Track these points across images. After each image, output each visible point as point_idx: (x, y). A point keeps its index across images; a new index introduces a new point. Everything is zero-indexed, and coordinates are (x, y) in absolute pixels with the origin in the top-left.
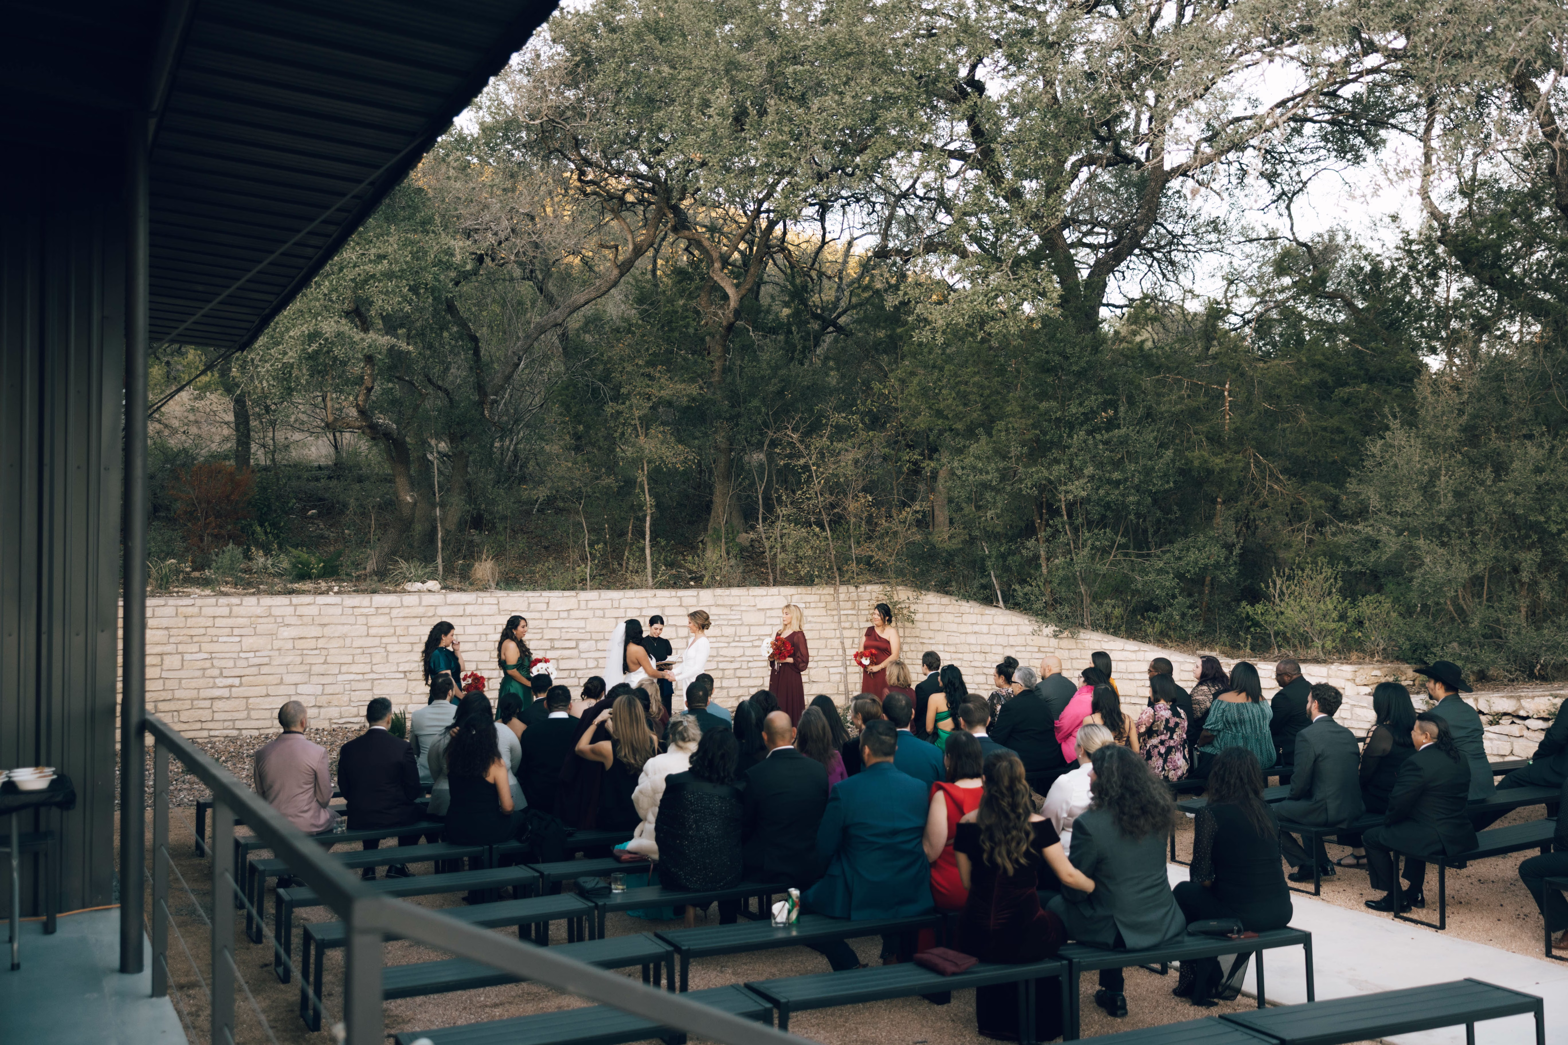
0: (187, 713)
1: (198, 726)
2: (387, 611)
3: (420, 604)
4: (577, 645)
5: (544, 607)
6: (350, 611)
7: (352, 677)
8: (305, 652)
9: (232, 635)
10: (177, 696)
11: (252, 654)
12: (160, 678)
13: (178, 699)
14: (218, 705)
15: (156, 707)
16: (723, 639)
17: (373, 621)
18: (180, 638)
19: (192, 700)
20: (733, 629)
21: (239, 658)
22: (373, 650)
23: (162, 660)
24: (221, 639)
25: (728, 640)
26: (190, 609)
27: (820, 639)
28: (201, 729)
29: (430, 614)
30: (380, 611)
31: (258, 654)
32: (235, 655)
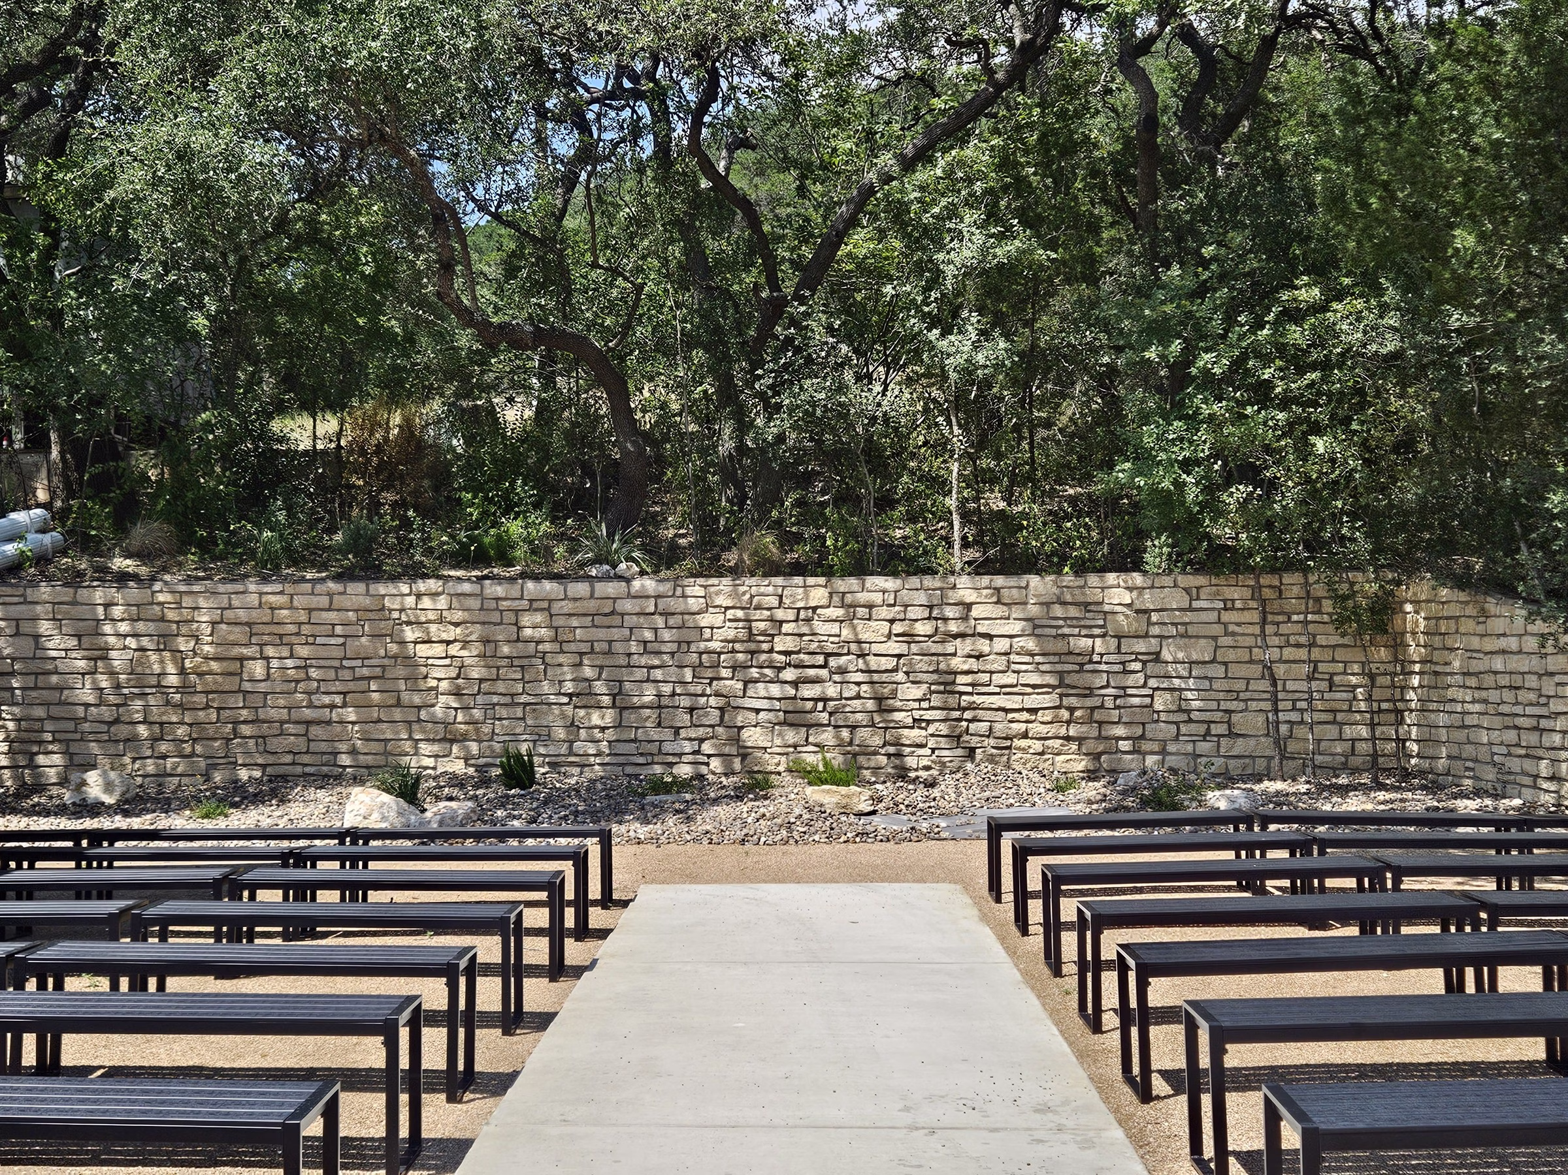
0: (275, 740)
1: (288, 759)
2: (545, 605)
3: (592, 596)
4: (826, 662)
5: (774, 602)
6: (493, 604)
7: (495, 699)
8: (430, 661)
9: (333, 636)
10: (262, 717)
11: (359, 663)
12: (239, 691)
13: (264, 722)
14: (315, 731)
15: (234, 729)
16: (1071, 658)
17: (526, 620)
18: (266, 638)
19: (282, 722)
20: (1090, 641)
21: (343, 667)
22: (525, 662)
23: (242, 666)
24: (319, 640)
25: (1079, 659)
26: (278, 597)
27: (1251, 662)
28: (293, 764)
29: (607, 611)
30: (535, 605)
31: (366, 662)
32: (336, 663)
